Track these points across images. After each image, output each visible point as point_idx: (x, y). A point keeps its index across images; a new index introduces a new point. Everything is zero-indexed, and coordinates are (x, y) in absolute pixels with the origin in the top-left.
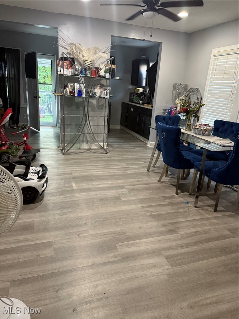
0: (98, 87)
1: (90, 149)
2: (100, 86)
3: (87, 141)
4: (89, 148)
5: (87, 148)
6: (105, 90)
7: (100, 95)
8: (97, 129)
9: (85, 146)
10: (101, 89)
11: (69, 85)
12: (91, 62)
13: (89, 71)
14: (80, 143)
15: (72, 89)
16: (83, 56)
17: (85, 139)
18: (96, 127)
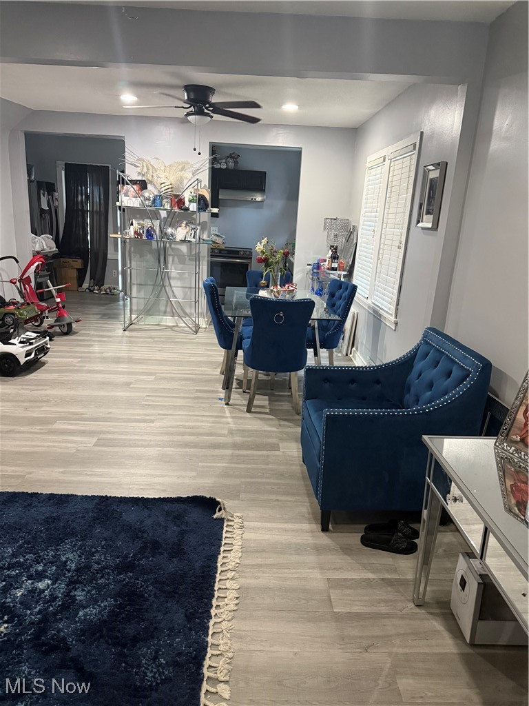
0: (184, 225)
1: (177, 326)
2: (187, 223)
3: (173, 313)
4: (175, 324)
5: (171, 324)
6: (192, 229)
7: (185, 238)
8: (189, 293)
9: (169, 321)
10: (188, 228)
11: (135, 222)
12: (170, 186)
13: (166, 200)
14: (159, 315)
15: (140, 229)
16: (158, 177)
17: (168, 310)
18: (187, 290)
